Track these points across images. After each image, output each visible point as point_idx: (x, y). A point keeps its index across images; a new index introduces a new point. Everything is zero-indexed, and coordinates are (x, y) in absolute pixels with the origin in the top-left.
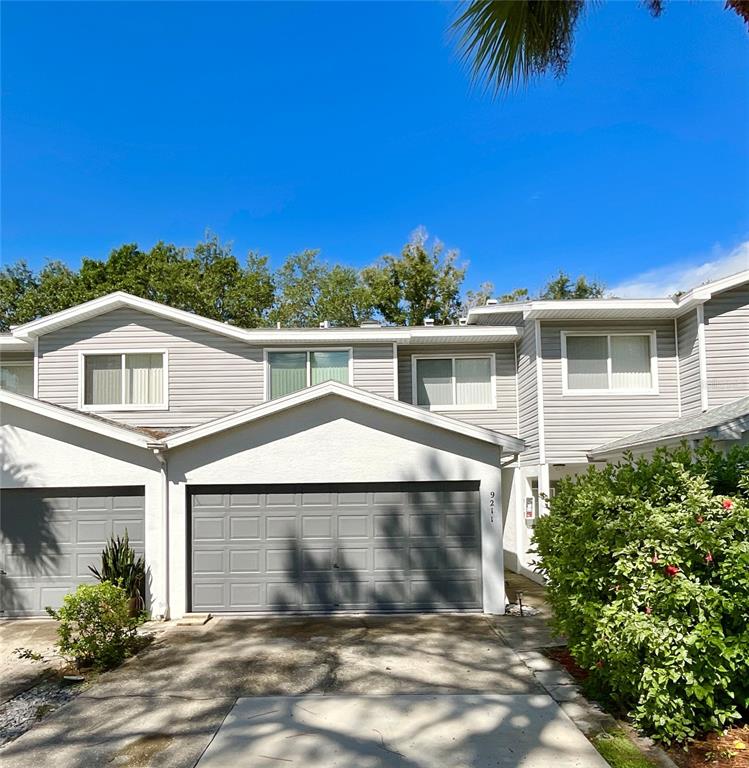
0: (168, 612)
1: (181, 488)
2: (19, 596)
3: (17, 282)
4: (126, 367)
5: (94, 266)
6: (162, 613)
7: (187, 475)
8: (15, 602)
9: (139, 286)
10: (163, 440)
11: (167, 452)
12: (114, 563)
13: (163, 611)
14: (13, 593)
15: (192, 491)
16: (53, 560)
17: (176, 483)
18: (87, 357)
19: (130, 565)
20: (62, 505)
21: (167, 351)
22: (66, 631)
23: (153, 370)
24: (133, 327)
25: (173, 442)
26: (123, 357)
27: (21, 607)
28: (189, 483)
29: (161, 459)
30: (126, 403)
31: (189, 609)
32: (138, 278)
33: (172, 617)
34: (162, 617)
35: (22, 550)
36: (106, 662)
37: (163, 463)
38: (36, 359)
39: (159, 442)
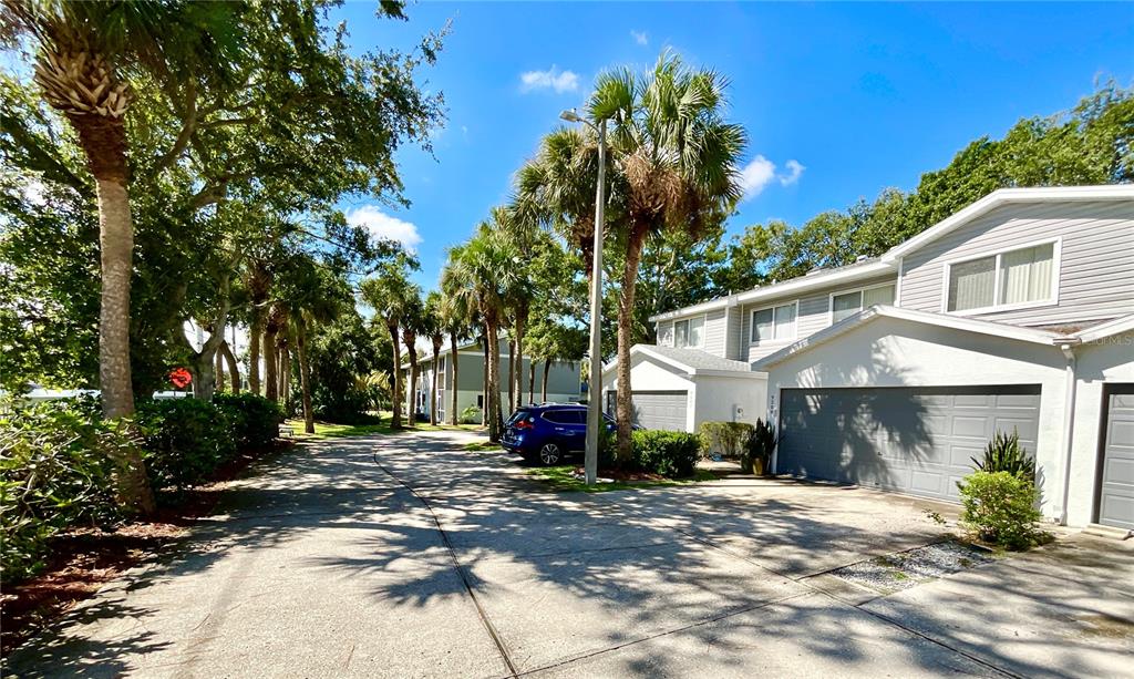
0: (1065, 516)
1: (1096, 388)
2: (892, 475)
3: (856, 217)
4: (1002, 267)
5: (933, 177)
6: (1058, 517)
7: (1105, 372)
8: (889, 478)
9: (990, 180)
10: (1077, 334)
11: (1079, 348)
12: (1000, 458)
13: (1059, 514)
14: (887, 472)
15: (1111, 389)
16: (925, 450)
17: (1088, 380)
18: (952, 266)
19: (1020, 462)
20: (937, 402)
21: (1060, 239)
22: (971, 506)
23: (1037, 264)
24: (1014, 222)
25: (1088, 335)
26: (998, 258)
27: (894, 484)
28: (1108, 381)
29: (1069, 355)
30: (998, 304)
31: (1096, 519)
32: (987, 172)
33: (1068, 523)
34: (1057, 520)
35: (898, 439)
36: (1010, 543)
37: (1071, 360)
38: (900, 278)
39: (1071, 336)
